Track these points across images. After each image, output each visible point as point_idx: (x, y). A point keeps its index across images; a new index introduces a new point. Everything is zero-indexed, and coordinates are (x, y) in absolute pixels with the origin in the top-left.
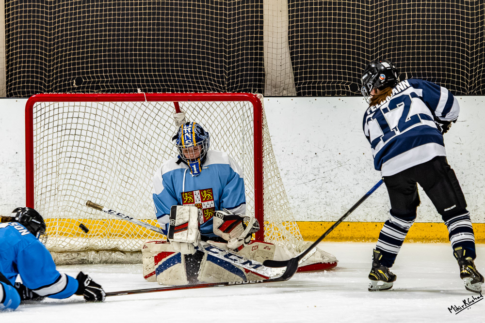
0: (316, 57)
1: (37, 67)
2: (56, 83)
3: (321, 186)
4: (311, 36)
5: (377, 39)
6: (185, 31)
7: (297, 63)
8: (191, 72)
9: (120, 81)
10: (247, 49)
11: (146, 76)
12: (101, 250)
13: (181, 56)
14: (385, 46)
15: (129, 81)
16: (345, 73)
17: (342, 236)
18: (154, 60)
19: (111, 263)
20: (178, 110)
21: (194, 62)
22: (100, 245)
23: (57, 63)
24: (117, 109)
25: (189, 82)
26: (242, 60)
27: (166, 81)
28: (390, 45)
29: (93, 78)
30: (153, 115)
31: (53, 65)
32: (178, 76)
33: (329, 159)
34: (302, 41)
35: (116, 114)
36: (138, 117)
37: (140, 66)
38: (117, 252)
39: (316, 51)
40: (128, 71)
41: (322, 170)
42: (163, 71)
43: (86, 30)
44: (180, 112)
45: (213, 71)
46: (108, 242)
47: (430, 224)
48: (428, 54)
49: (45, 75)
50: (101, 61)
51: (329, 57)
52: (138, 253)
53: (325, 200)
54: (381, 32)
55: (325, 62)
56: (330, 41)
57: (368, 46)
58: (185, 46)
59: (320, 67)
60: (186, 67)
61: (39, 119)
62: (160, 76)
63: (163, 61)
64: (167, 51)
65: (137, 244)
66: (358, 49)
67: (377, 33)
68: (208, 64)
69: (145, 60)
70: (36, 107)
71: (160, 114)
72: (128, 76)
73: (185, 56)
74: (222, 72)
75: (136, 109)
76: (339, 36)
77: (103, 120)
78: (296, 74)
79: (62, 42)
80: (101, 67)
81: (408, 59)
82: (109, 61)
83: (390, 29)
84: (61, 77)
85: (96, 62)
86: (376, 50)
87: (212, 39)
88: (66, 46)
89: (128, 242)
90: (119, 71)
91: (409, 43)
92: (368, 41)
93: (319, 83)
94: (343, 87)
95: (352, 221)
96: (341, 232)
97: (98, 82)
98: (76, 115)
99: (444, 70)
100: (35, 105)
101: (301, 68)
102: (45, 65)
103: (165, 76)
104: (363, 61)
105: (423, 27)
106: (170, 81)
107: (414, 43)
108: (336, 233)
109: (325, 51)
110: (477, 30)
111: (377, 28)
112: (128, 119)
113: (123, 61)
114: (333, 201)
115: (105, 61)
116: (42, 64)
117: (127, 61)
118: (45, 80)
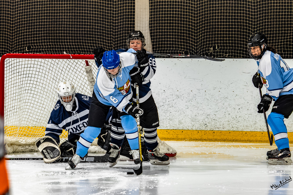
0: (165, 35)
1: (5, 40)
2: (16, 48)
3: (167, 109)
4: (162, 23)
5: (200, 25)
6: (90, 19)
8: (93, 43)
9: (53, 48)
10: (125, 30)
11: (68, 45)
13: (87, 34)
15: (58, 48)
16: (181, 45)
17: (179, 138)
18: (72, 36)
20: (87, 64)
21: (95, 37)
23: (17, 37)
24: (53, 62)
25: (92, 49)
26: (123, 37)
28: (207, 29)
29: (37, 46)
30: (73, 66)
31: (15, 38)
32: (86, 46)
33: (172, 94)
34: (157, 26)
35: (52, 65)
36: (65, 67)
37: (64, 39)
39: (165, 32)
40: (57, 42)
41: (168, 101)
42: (77, 42)
43: (33, 18)
44: (89, 65)
45: (106, 42)
47: (229, 132)
48: (229, 34)
49: (10, 44)
50: (42, 36)
51: (173, 35)
53: (169, 117)
54: (202, 21)
55: (170, 38)
56: (173, 26)
57: (194, 29)
58: (90, 28)
59: (167, 41)
60: (90, 40)
61: (8, 68)
62: (75, 45)
63: (77, 36)
64: (80, 31)
66: (189, 31)
67: (200, 22)
68: (103, 39)
69: (67, 36)
71: (77, 65)
72: (57, 45)
73: (90, 34)
74: (111, 43)
75: (64, 62)
76: (178, 23)
77: (45, 69)
78: (153, 45)
79: (19, 25)
80: (42, 39)
81: (218, 37)
82: (47, 36)
83: (207, 20)
84: (19, 45)
85: (39, 37)
86: (199, 32)
87: (105, 25)
88: (22, 27)
90: (52, 42)
91: (218, 28)
92: (194, 26)
93: (167, 50)
94: (180, 53)
95: (184, 129)
96: (178, 135)
97: (40, 48)
98: (29, 66)
99: (238, 44)
100: (6, 60)
101: (156, 42)
102: (10, 38)
103: (78, 45)
104: (192, 38)
105: (226, 19)
106: (81, 48)
107: (221, 28)
108: (175, 136)
109: (170, 32)
110: (257, 21)
111: (200, 19)
112: (59, 68)
113: (54, 36)
114: (174, 117)
115: (44, 36)
116: (8, 37)
117: (57, 36)
118: (10, 47)
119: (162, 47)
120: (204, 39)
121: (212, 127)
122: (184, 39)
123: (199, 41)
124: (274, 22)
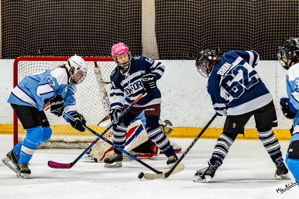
0: (170, 38)
1: (19, 42)
2: (29, 51)
3: (172, 108)
5: (203, 29)
6: (100, 23)
7: (160, 42)
8: (102, 46)
9: (64, 50)
10: (133, 34)
11: (78, 48)
12: (54, 141)
13: (97, 37)
14: (208, 33)
15: (69, 50)
16: (185, 47)
17: (184, 135)
18: (82, 39)
19: (59, 148)
20: (96, 66)
21: (104, 40)
22: (53, 139)
23: (30, 40)
25: (101, 51)
26: (130, 40)
27: (89, 50)
28: (210, 32)
29: (49, 48)
31: (28, 41)
32: (95, 48)
33: (177, 93)
34: (163, 30)
37: (75, 42)
38: (62, 143)
39: (170, 35)
40: (68, 45)
41: (173, 100)
42: (87, 45)
43: (45, 22)
44: (97, 67)
46: (58, 137)
48: (231, 37)
49: (23, 47)
50: (53, 39)
51: (178, 38)
52: (74, 143)
55: (175, 41)
56: (178, 30)
57: (198, 33)
58: (99, 32)
59: (173, 44)
60: (100, 43)
61: (21, 70)
62: (85, 48)
63: (87, 39)
64: (90, 34)
65: (73, 138)
66: (193, 34)
67: (203, 26)
69: (77, 39)
70: (20, 63)
72: (68, 48)
73: (99, 37)
76: (183, 27)
78: (159, 48)
79: (33, 29)
80: (53, 42)
81: (220, 40)
82: (58, 39)
83: (210, 24)
84: (32, 48)
85: (51, 40)
86: (203, 35)
87: (114, 28)
88: (35, 31)
89: (68, 138)
90: (63, 45)
91: (221, 31)
92: (198, 30)
93: (172, 52)
94: (184, 55)
95: (189, 127)
96: (183, 133)
97: (52, 51)
99: (239, 46)
100: (19, 63)
101: (162, 44)
102: (23, 41)
103: (88, 48)
104: (196, 41)
105: (228, 23)
106: (91, 50)
107: (223, 32)
108: (180, 134)
109: (175, 35)
110: (257, 25)
111: (203, 23)
113: (65, 39)
114: (179, 116)
115: (56, 39)
116: (21, 40)
117: (68, 39)
118: (23, 50)
119: (167, 50)
120: (207, 42)
121: (215, 125)
122: (188, 42)
123: (203, 44)
124: (273, 25)
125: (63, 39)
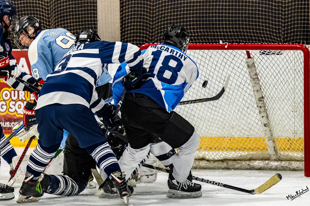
1: (143, 26)
8: (256, 29)
9: (204, 36)
10: (298, 12)
11: (223, 32)
13: (249, 17)
15: (211, 36)
18: (229, 21)
20: (249, 56)
21: (259, 22)
23: (158, 23)
24: (205, 55)
25: (255, 36)
26: (294, 20)
27: (238, 36)
30: (230, 60)
31: (155, 24)
32: (247, 32)
35: (203, 59)
36: (220, 61)
37: (219, 24)
38: (204, 161)
40: (210, 28)
42: (236, 28)
44: (251, 58)
45: (273, 28)
49: (149, 32)
50: (190, 21)
58: (252, 10)
60: (252, 25)
62: (233, 32)
63: (236, 21)
68: (269, 23)
69: (222, 21)
71: (236, 59)
72: (210, 32)
73: (252, 18)
74: (279, 29)
75: (218, 55)
79: (162, 7)
80: (190, 25)
82: (196, 21)
85: (187, 22)
88: (165, 10)
90: (203, 28)
102: (150, 24)
103: (237, 32)
106: (241, 36)
112: (213, 63)
113: (206, 21)
115: (193, 21)
116: (147, 23)
117: (209, 21)
118: (149, 35)
125: (203, 21)
